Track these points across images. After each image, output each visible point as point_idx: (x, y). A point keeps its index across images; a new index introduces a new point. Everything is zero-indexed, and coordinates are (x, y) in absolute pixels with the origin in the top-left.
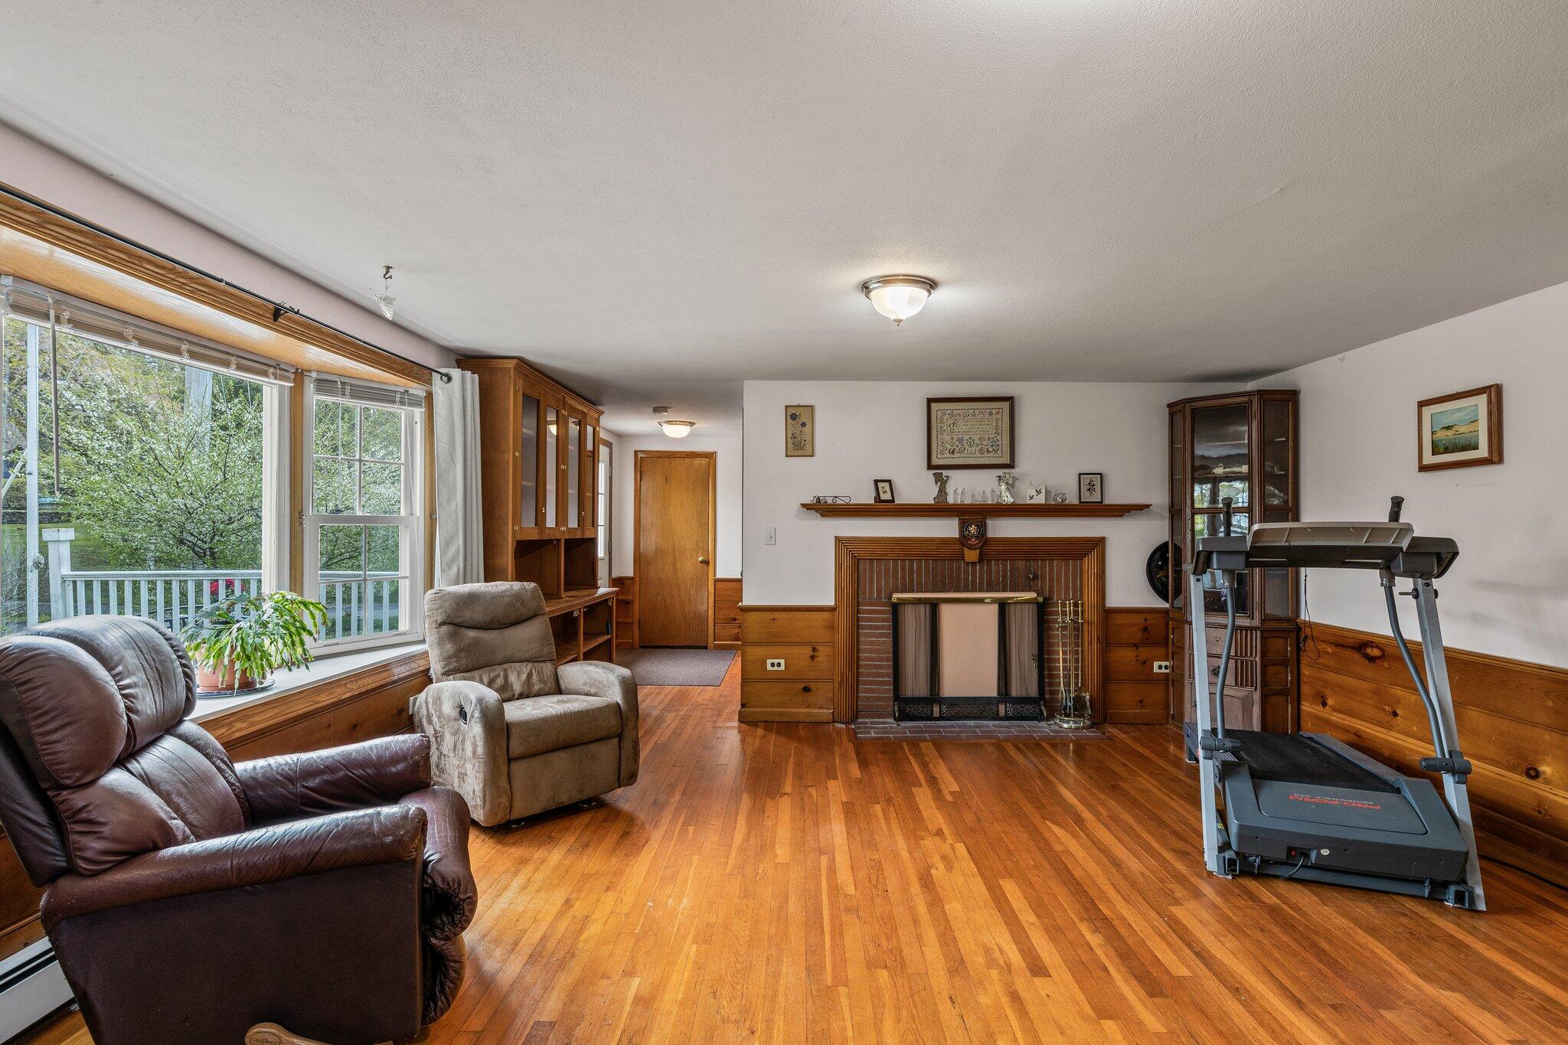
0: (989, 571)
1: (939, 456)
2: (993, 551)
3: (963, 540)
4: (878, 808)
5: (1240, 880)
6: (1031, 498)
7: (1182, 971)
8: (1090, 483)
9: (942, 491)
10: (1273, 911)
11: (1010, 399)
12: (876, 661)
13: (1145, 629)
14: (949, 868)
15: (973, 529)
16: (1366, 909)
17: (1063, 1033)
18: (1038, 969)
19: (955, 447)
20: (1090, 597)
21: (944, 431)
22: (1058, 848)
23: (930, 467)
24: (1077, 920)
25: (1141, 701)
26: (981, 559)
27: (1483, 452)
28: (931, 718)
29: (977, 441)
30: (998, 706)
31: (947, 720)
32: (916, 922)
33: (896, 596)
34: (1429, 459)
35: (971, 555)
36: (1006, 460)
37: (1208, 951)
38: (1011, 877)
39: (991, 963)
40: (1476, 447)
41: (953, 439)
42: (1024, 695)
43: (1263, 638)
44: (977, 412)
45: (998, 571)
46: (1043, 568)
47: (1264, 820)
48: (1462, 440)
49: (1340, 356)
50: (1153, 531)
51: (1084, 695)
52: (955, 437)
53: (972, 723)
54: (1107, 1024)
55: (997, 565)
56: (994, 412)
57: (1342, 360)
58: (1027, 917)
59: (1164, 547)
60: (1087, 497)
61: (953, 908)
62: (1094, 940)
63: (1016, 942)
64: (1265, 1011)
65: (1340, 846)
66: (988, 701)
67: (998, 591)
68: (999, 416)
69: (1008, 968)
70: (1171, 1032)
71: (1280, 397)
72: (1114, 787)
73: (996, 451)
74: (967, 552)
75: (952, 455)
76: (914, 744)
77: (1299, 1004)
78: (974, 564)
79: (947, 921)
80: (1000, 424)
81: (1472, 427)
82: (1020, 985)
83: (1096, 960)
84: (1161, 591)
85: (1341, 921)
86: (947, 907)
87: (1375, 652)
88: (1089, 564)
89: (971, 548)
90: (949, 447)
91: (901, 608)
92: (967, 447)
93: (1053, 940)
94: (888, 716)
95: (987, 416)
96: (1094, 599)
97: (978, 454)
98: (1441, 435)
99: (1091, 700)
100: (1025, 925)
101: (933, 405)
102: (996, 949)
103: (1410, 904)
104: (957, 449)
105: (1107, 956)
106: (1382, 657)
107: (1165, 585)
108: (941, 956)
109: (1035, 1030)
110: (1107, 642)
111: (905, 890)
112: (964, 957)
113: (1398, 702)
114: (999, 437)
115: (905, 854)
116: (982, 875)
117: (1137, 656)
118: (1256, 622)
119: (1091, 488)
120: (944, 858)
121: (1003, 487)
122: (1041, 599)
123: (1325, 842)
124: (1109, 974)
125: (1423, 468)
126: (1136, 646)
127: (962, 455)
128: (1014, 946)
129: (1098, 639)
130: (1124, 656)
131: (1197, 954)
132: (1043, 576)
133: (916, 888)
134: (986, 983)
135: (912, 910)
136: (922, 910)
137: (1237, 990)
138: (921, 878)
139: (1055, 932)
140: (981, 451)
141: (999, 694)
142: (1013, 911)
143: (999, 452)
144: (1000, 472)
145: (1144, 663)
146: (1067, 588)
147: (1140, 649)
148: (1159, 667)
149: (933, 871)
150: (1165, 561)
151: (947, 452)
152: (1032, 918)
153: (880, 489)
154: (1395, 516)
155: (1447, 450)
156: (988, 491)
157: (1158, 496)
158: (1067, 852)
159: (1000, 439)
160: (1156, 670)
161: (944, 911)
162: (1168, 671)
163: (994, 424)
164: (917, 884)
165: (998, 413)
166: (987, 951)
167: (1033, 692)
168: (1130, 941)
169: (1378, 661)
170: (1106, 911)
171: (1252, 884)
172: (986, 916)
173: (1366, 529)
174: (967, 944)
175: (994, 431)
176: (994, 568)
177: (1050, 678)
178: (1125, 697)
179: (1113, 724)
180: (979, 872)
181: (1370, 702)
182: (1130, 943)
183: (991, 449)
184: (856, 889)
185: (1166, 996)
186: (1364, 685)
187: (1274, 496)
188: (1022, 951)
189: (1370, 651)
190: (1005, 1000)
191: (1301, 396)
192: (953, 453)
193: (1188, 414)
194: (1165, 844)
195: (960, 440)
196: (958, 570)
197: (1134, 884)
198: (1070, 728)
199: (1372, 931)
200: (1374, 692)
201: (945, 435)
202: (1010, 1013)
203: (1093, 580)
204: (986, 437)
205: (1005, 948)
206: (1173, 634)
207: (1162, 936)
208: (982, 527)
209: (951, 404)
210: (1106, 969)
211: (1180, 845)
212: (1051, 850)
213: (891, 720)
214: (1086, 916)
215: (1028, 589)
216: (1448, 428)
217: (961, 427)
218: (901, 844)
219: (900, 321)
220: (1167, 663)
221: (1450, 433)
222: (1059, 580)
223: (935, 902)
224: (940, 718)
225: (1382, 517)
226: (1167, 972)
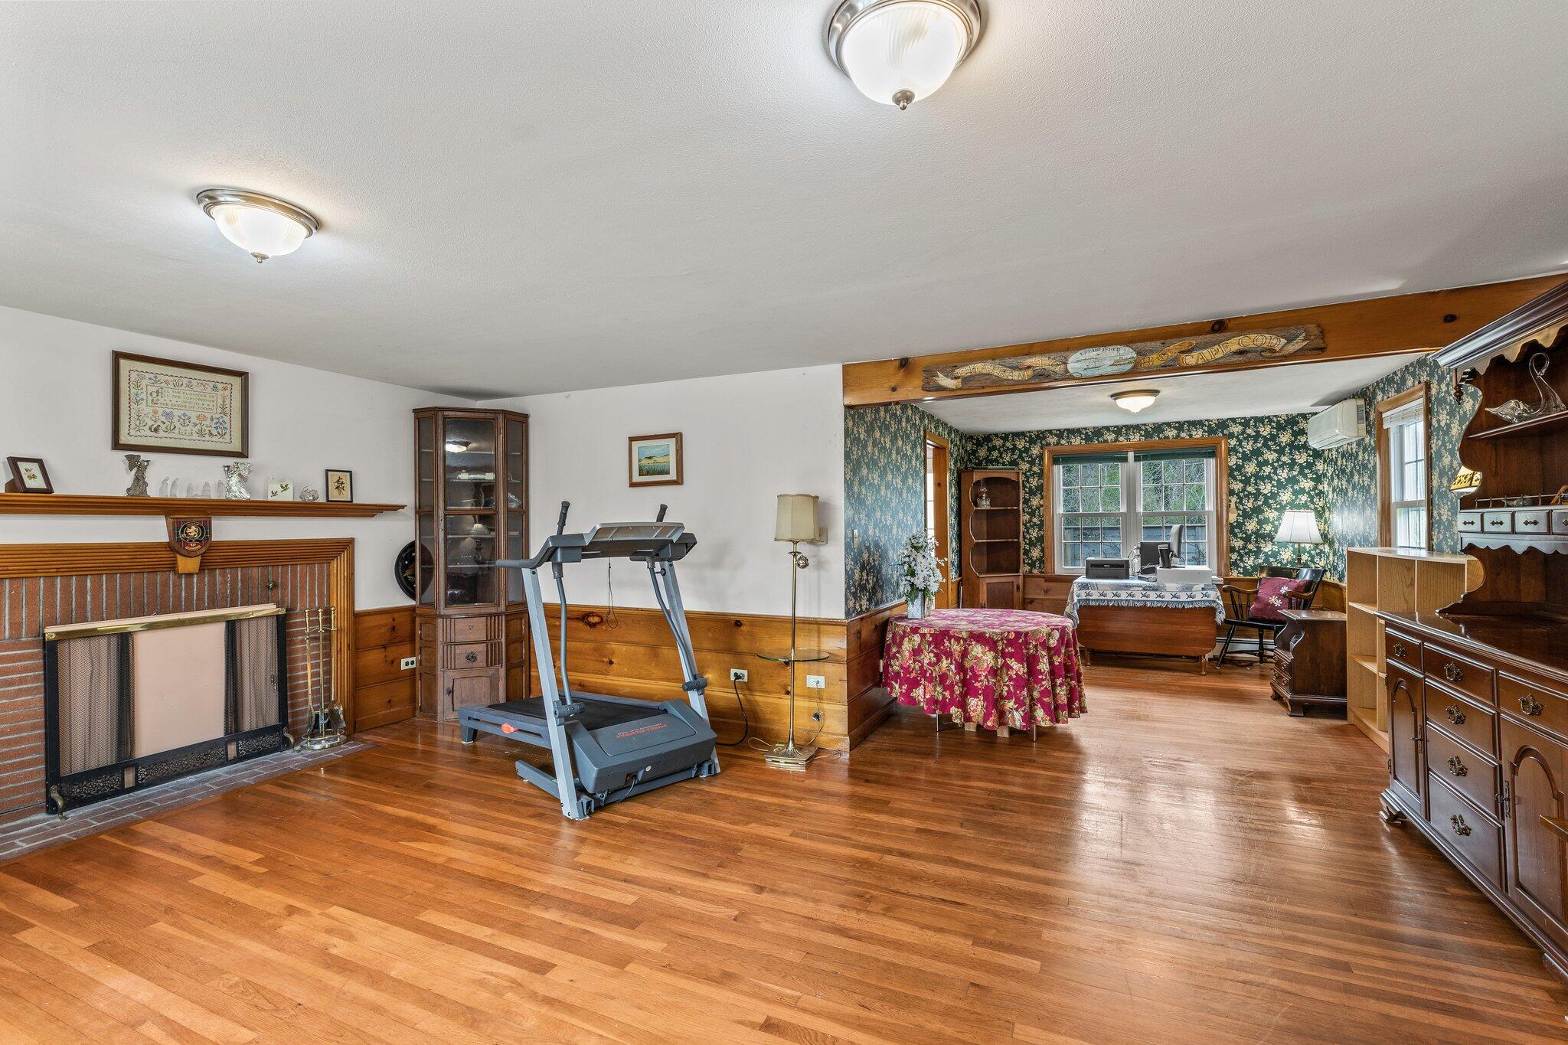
0: (213, 584)
1: (133, 432)
2: (216, 556)
3: (176, 546)
4: (162, 927)
5: (595, 816)
6: (274, 494)
7: (630, 899)
8: (338, 481)
9: (140, 480)
10: (632, 826)
11: (243, 375)
12: (8, 734)
13: (393, 628)
14: (350, 937)
15: (193, 531)
16: (673, 799)
17: (613, 998)
18: (542, 968)
19: (159, 423)
20: (338, 602)
21: (142, 399)
22: (440, 860)
23: (117, 445)
24: (524, 910)
25: (390, 701)
26: (202, 568)
27: (672, 476)
28: (122, 790)
29: (194, 420)
30: (226, 748)
31: (148, 786)
32: (377, 1009)
33: (51, 631)
34: (637, 478)
35: (187, 564)
36: (236, 447)
37: (630, 875)
38: (427, 909)
39: (498, 992)
40: (667, 473)
41: (155, 412)
42: (261, 726)
43: (507, 621)
44: (194, 382)
45: (225, 582)
46: (284, 574)
47: (613, 761)
48: (659, 467)
49: (567, 393)
50: (402, 530)
51: (336, 708)
52: (160, 411)
53: (190, 779)
54: (630, 967)
55: (223, 575)
56: (220, 386)
57: (568, 397)
58: (482, 933)
59: (412, 545)
60: (335, 496)
61: (399, 970)
62: (553, 915)
63: (498, 959)
64: (696, 891)
65: (655, 761)
66: (213, 744)
67: (225, 606)
68: (227, 392)
69: (516, 985)
70: (670, 943)
71: (517, 418)
72: (429, 786)
73: (223, 435)
74: (180, 560)
75: (153, 434)
76: (125, 830)
77: (705, 876)
78: (189, 575)
79: (411, 986)
80: (228, 402)
81: (665, 459)
82: (542, 989)
83: (572, 930)
84: (408, 588)
85: (671, 814)
86: (393, 974)
87: (596, 620)
88: (338, 566)
89: (189, 555)
90: (150, 423)
91: (63, 649)
92: (178, 425)
93: (523, 936)
94: (35, 810)
95: (209, 390)
96: (344, 604)
97: (196, 436)
98: (645, 462)
99: (344, 712)
100: (487, 940)
101: (123, 362)
102: (485, 976)
103: (689, 785)
104: (163, 427)
105: (576, 921)
106: (601, 622)
107: (412, 584)
108: (445, 1020)
109: (593, 1013)
110: (357, 648)
111: (324, 989)
112: (468, 1004)
113: (613, 653)
114: (227, 419)
115: (272, 954)
116: (395, 923)
117: (385, 657)
118: (502, 608)
119: (340, 486)
120: (329, 931)
121: (235, 479)
122: (282, 611)
123: (645, 762)
124: (593, 933)
125: (633, 485)
126: (384, 647)
127: (171, 435)
128: (500, 963)
129: (348, 646)
130: (373, 659)
131: (625, 881)
132: (284, 588)
133: (335, 980)
134: (513, 1009)
135: (355, 1000)
136: (370, 994)
137: (670, 889)
138: (328, 966)
139: (517, 929)
140: (201, 433)
141: (226, 733)
142: (463, 936)
143: (227, 437)
144: (230, 461)
145: (393, 662)
146: (312, 595)
147: (389, 649)
148: (406, 664)
149: (334, 951)
150: (412, 560)
151: (147, 428)
152: (488, 931)
153: (23, 471)
154: (660, 518)
155: (648, 473)
156: (213, 483)
157: (407, 496)
158: (451, 859)
159: (227, 420)
160: (403, 667)
161: (395, 980)
162: (414, 666)
163: (220, 401)
164: (329, 974)
165: (225, 389)
166: (482, 983)
167: (273, 719)
168: (578, 900)
169: (598, 626)
170: (537, 889)
171: (603, 815)
172: (442, 956)
173: (612, 529)
174: (458, 992)
175: (219, 410)
176: (218, 579)
177: (292, 699)
178: (375, 701)
179: (367, 731)
180: (387, 922)
181: (592, 658)
182: (580, 901)
183: (214, 432)
184: (252, 1029)
185: (642, 922)
186: (587, 645)
187: (512, 501)
188: (510, 962)
189: (592, 620)
190: (544, 1010)
191: (531, 420)
192: (156, 430)
193: (440, 422)
194: (520, 815)
195: (168, 415)
196: (165, 584)
197: (532, 856)
198: (324, 748)
199: (689, 810)
200: (595, 650)
201: (143, 406)
202: (560, 1016)
203: (343, 583)
204: (209, 416)
205: (494, 970)
206: (421, 629)
207: (593, 883)
208: (205, 529)
209: (147, 364)
210: (586, 932)
211: (531, 810)
212: (435, 865)
213: (42, 816)
214: (526, 902)
215: (266, 600)
216: (650, 458)
217: (170, 396)
218: (254, 947)
219: (264, 258)
220: (414, 659)
221: (650, 461)
222: (303, 587)
223: (375, 978)
224: (138, 786)
225: (651, 518)
226: (626, 906)
